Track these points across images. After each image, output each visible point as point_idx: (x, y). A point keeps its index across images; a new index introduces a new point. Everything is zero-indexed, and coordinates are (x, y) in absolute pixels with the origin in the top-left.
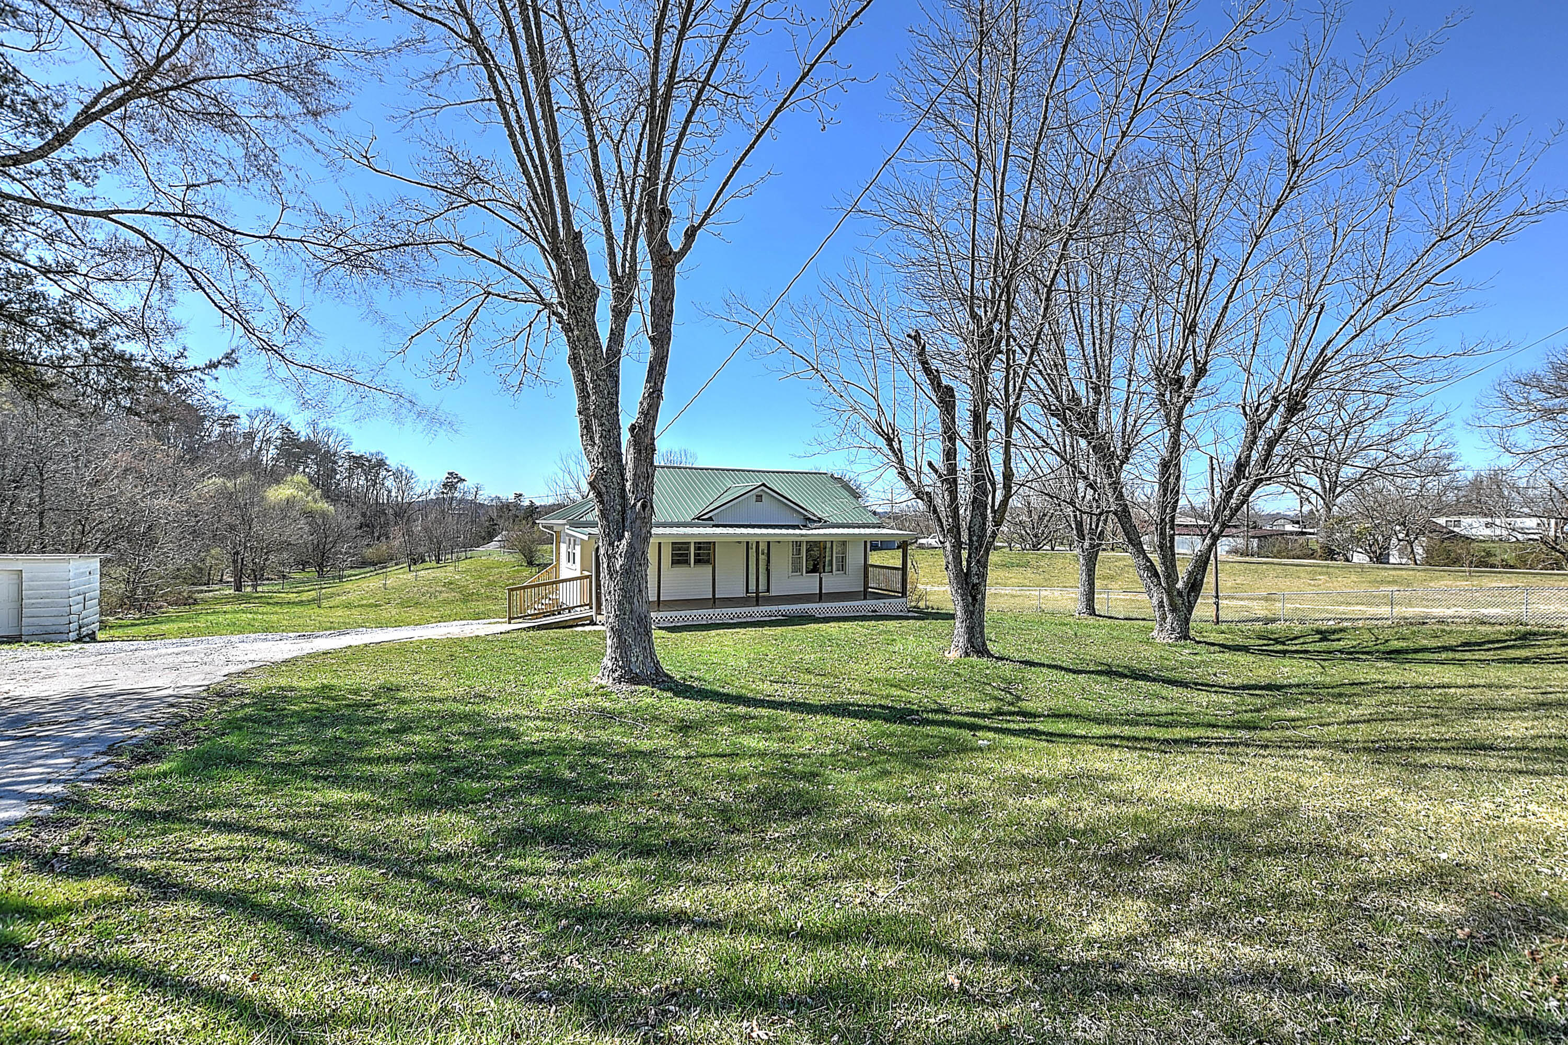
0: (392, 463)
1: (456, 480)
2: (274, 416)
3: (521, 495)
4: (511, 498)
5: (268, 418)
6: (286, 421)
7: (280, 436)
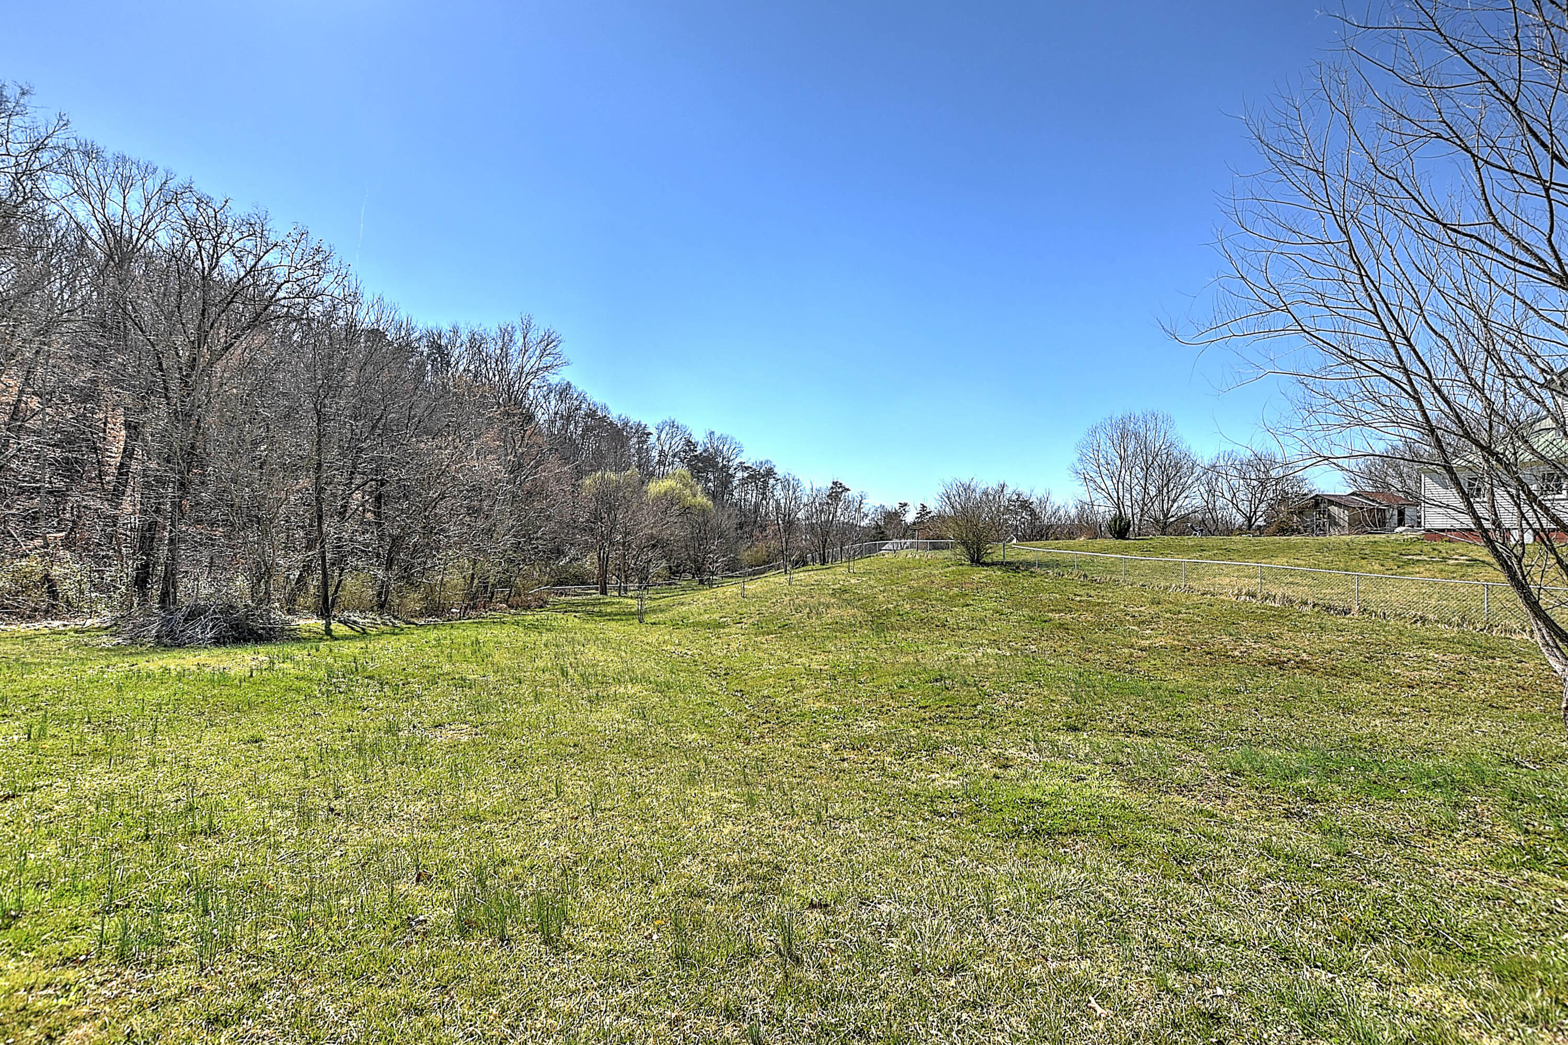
1: (840, 490)
4: (896, 509)
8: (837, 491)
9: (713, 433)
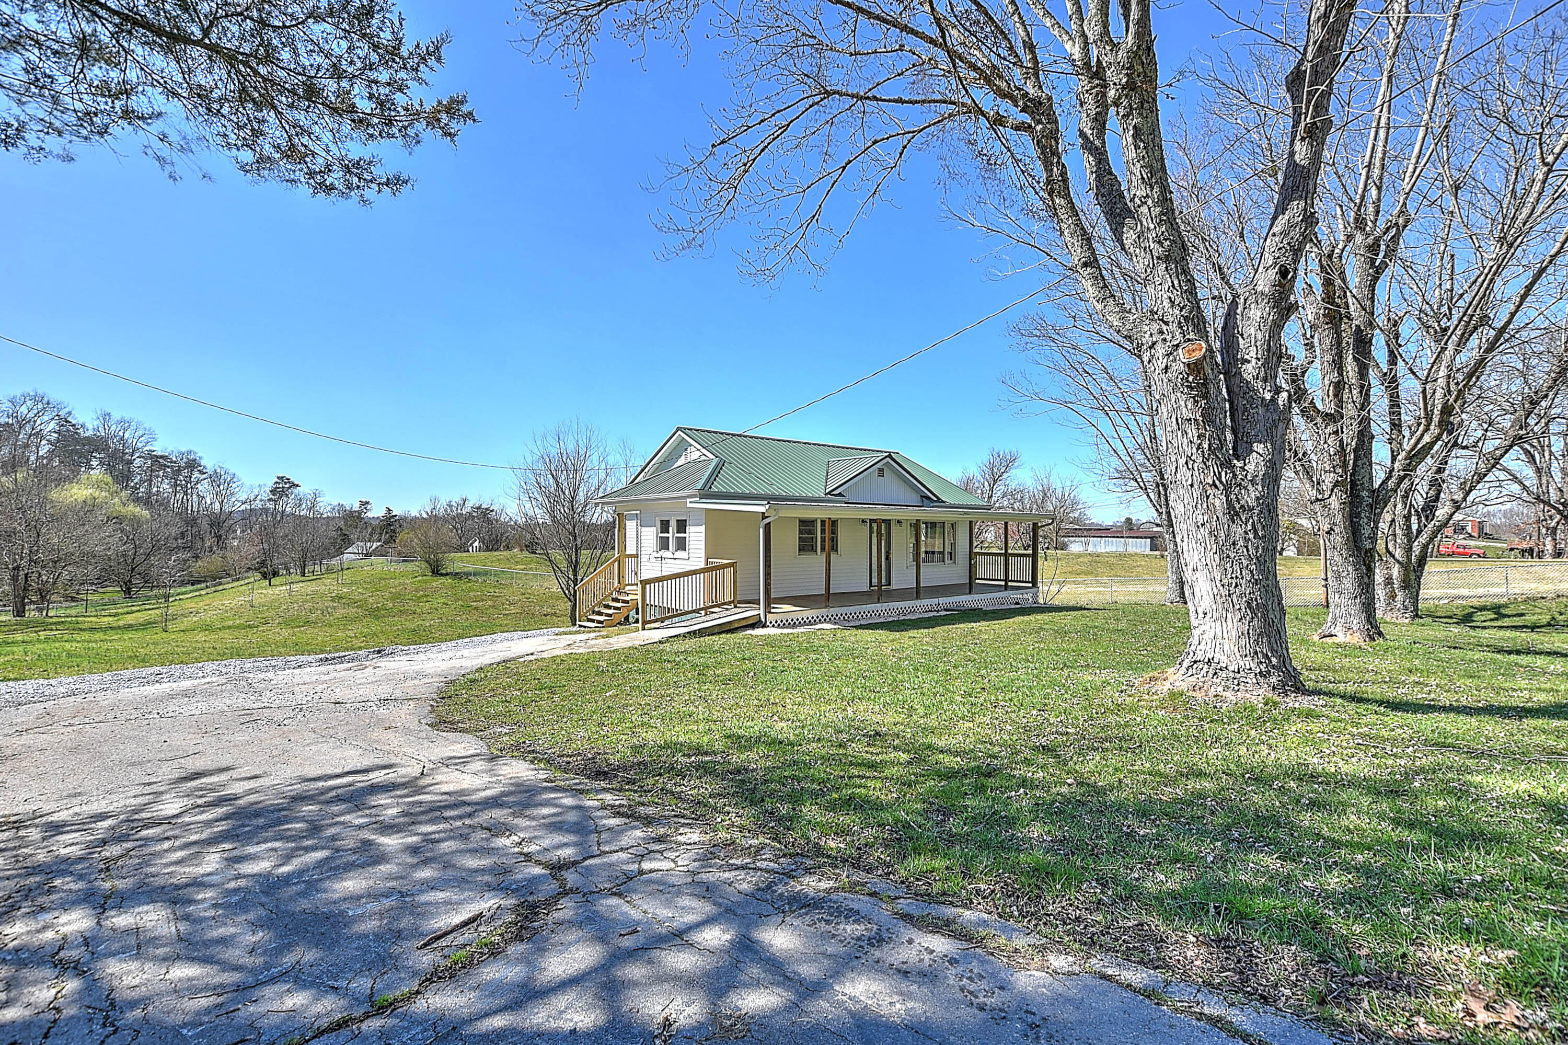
0: (209, 463)
1: (287, 486)
2: (48, 403)
3: (367, 503)
4: (356, 507)
5: (40, 406)
6: (67, 410)
7: (57, 428)
8: (283, 487)
9: (109, 414)
